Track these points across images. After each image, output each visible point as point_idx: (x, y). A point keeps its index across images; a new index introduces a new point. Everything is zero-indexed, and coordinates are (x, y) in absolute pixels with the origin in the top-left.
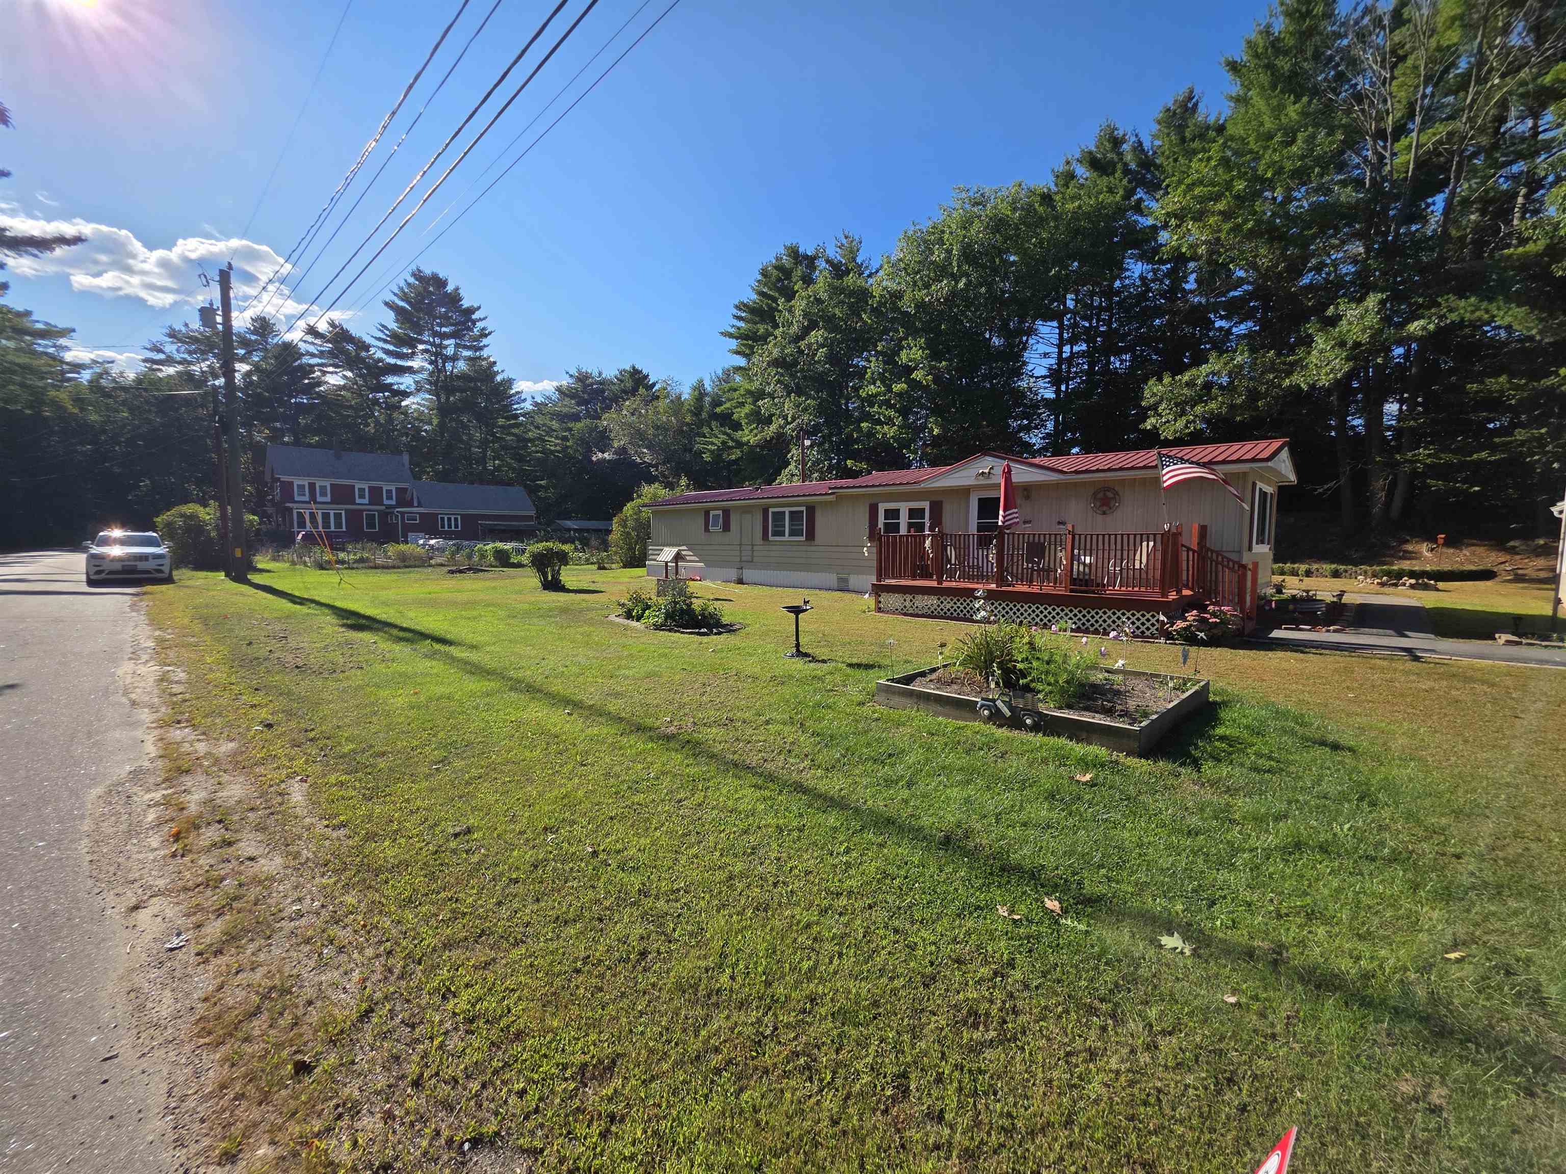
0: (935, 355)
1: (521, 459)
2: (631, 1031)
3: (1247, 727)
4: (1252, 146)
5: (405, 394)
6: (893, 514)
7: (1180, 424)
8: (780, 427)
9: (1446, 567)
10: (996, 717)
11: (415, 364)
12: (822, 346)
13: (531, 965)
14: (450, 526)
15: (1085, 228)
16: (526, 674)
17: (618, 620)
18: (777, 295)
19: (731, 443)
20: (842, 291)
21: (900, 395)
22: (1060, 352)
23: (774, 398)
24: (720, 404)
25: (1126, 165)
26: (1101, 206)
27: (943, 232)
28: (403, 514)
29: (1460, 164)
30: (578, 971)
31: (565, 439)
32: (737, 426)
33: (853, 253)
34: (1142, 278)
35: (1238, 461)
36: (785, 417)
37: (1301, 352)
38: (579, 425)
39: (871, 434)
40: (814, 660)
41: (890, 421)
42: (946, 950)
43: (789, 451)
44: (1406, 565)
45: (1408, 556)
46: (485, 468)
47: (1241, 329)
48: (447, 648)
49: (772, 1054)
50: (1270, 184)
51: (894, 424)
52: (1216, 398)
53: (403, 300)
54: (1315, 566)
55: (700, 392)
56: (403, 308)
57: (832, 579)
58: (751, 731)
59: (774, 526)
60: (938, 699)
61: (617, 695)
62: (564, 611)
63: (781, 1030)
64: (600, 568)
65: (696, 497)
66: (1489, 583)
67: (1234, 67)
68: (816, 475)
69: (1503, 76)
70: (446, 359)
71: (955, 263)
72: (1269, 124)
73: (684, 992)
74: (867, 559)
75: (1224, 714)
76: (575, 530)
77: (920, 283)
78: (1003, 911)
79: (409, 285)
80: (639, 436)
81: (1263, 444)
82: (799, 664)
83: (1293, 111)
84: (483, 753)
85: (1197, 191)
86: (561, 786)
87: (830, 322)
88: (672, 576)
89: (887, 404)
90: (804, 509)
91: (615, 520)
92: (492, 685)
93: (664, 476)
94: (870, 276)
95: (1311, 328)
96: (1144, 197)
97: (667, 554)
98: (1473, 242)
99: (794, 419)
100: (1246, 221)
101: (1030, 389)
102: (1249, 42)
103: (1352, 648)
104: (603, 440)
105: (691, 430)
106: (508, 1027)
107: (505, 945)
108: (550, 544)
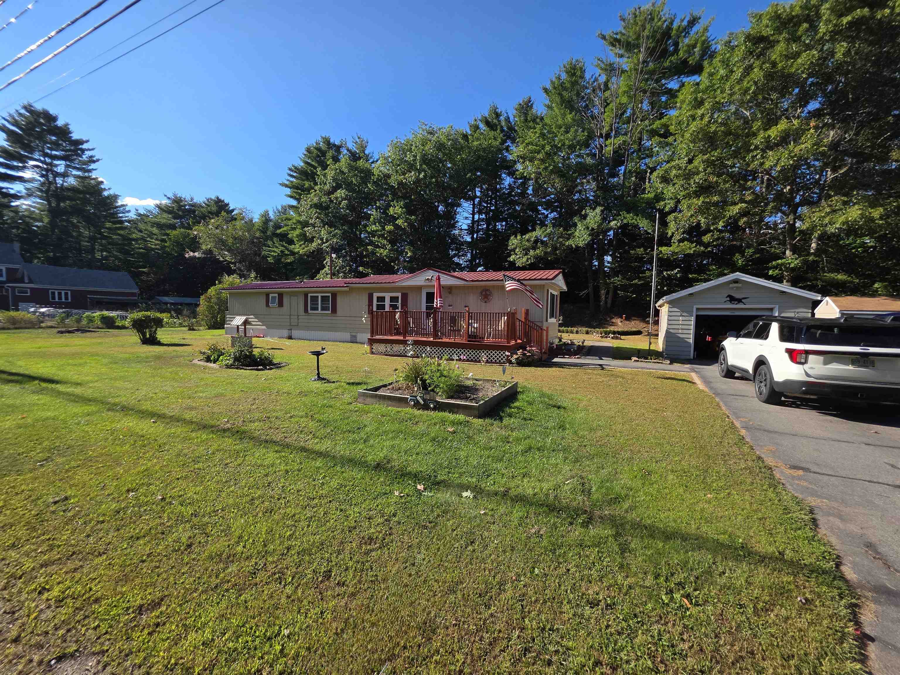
0: (410, 212)
1: (127, 253)
2: (175, 583)
3: (527, 401)
4: (554, 130)
5: (16, 197)
6: (381, 299)
7: (525, 259)
8: (319, 244)
9: (626, 329)
10: (417, 405)
11: (27, 174)
12: (345, 199)
13: (109, 564)
14: (60, 298)
15: (483, 156)
16: (123, 400)
17: (199, 363)
18: (316, 165)
19: (287, 252)
20: (356, 169)
21: (390, 232)
22: (473, 218)
23: (315, 227)
24: (280, 227)
25: (502, 127)
26: (490, 146)
27: (412, 145)
28: (13, 288)
29: (628, 154)
30: (143, 561)
31: (163, 241)
32: (291, 242)
33: (363, 148)
34: (510, 185)
35: (541, 279)
36: (322, 239)
37: (573, 229)
38: (174, 232)
39: (373, 253)
40: (329, 382)
41: (383, 247)
42: (364, 514)
43: (325, 260)
44: (612, 328)
45: (613, 324)
46: (94, 257)
47: (552, 216)
48: (53, 386)
49: (261, 576)
50: (559, 149)
51: (386, 249)
52: (539, 248)
53: (13, 125)
54: (580, 329)
55: (266, 219)
56: (13, 132)
57: (347, 336)
58: (280, 423)
59: (311, 304)
60: (390, 398)
61: (191, 409)
62: (158, 358)
63: (268, 565)
64: (190, 329)
65: (260, 285)
66: (640, 336)
67: (546, 90)
68: (341, 275)
69: (641, 121)
70: (57, 175)
71: (418, 164)
72: (560, 122)
73: (212, 559)
74: (364, 324)
75: (520, 397)
76: (172, 304)
77: (400, 172)
78: (397, 493)
79: (20, 114)
80: (221, 243)
81: (552, 272)
82: (318, 384)
83: (569, 117)
84: (82, 452)
85: (530, 147)
86: (143, 464)
87: (349, 186)
88: (242, 334)
89: (382, 236)
90: (330, 295)
91: (202, 297)
92: (93, 408)
93: (240, 270)
94: (372, 163)
95: (576, 219)
96: (510, 145)
97: (238, 320)
98: (633, 189)
99: (327, 241)
100: (550, 165)
101: (460, 235)
102: (551, 81)
103: (581, 365)
104: (194, 244)
105: (260, 242)
106: (90, 597)
107: (90, 557)
108: (148, 313)
